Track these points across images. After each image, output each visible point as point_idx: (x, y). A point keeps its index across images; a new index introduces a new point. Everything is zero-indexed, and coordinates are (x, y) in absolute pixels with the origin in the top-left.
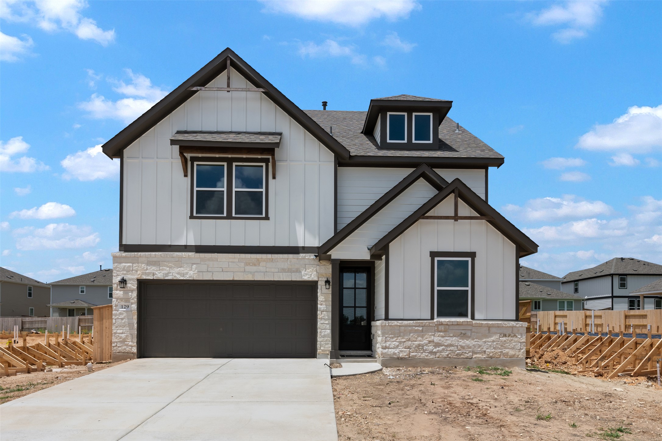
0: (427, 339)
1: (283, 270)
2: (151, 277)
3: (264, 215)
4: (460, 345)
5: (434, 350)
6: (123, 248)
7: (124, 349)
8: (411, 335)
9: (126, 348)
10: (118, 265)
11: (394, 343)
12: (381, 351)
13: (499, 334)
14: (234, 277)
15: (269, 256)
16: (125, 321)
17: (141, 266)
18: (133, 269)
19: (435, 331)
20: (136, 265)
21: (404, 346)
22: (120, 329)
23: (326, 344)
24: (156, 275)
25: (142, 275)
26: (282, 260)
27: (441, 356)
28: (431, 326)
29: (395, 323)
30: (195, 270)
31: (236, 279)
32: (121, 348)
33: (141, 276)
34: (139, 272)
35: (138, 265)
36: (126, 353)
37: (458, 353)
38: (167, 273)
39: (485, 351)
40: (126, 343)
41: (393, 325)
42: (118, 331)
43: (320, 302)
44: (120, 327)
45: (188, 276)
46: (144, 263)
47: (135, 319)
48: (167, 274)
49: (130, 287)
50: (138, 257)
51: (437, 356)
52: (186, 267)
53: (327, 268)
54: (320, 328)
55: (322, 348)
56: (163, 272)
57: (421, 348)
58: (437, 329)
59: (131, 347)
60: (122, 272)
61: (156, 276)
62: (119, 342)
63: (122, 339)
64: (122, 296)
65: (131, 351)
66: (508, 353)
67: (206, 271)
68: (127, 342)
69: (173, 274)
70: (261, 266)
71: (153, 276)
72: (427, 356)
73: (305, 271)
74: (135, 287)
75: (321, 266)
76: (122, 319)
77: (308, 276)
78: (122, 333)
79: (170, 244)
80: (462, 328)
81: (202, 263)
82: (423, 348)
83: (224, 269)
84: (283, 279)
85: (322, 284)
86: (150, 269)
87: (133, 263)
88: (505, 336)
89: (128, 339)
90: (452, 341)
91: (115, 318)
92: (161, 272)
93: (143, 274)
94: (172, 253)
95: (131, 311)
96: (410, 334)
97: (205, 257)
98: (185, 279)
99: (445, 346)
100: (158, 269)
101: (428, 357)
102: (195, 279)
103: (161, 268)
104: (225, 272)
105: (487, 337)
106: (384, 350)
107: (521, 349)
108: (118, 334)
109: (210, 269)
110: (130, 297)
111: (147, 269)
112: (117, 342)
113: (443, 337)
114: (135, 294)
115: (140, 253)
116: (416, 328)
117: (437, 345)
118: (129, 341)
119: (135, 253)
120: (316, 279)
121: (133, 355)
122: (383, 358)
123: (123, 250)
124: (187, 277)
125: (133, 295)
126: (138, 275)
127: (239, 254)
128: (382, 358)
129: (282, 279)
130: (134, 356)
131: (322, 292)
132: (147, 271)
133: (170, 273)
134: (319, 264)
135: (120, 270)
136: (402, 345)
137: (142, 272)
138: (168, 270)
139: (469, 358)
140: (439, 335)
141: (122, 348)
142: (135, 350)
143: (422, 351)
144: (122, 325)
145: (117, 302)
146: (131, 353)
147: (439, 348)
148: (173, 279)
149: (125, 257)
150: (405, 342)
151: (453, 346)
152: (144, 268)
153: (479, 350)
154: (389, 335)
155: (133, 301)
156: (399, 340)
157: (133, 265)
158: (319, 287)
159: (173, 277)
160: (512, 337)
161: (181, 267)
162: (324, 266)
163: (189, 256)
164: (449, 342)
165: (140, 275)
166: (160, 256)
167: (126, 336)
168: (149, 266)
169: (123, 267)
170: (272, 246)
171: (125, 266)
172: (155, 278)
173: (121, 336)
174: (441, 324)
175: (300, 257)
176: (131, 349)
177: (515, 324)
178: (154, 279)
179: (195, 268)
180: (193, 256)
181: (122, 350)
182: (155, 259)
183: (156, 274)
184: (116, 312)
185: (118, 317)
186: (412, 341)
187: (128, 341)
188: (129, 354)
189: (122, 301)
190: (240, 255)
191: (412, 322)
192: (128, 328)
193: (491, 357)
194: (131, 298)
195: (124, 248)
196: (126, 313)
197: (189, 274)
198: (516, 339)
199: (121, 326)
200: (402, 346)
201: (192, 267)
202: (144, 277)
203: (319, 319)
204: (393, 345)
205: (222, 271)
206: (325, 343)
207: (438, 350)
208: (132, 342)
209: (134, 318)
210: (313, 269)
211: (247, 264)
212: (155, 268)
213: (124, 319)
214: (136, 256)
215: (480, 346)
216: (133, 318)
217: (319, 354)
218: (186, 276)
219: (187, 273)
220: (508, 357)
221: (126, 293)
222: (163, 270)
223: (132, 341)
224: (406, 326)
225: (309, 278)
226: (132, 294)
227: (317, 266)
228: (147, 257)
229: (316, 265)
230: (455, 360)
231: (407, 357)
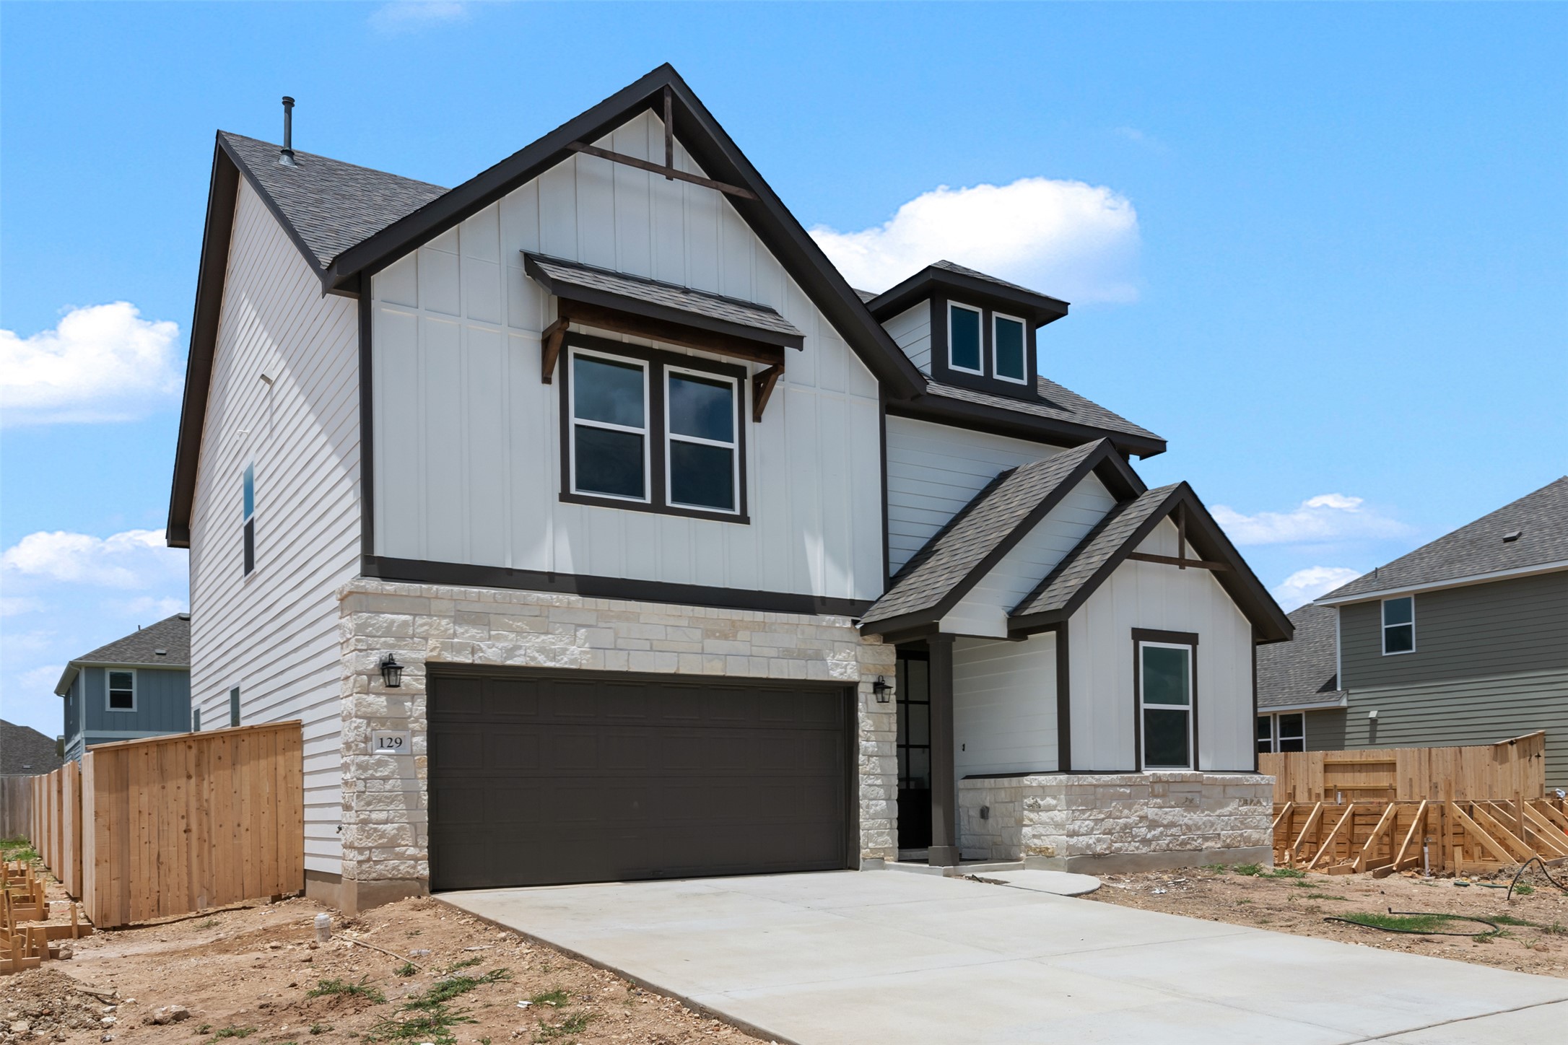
0: (1137, 814)
1: (788, 654)
2: (466, 658)
3: (737, 512)
4: (1186, 824)
5: (1149, 836)
6: (374, 567)
7: (394, 868)
8: (1114, 804)
9: (398, 866)
10: (370, 618)
11: (1087, 822)
12: (1067, 842)
13: (1238, 800)
14: (678, 669)
15: (759, 615)
16: (394, 787)
17: (439, 623)
18: (414, 631)
19: (1149, 795)
20: (425, 619)
21: (1103, 828)
22: (381, 808)
23: (880, 835)
24: (482, 652)
25: (441, 651)
26: (786, 627)
27: (1158, 847)
28: (1144, 785)
29: (1090, 779)
30: (585, 643)
31: (683, 671)
32: (382, 867)
33: (439, 654)
34: (432, 643)
35: (430, 621)
36: (400, 879)
37: (1183, 839)
38: (512, 648)
39: (1219, 835)
40: (397, 849)
41: (1085, 783)
42: (374, 816)
43: (866, 733)
44: (379, 803)
45: (566, 659)
46: (445, 617)
47: (422, 778)
48: (511, 652)
49: (406, 685)
50: (429, 598)
51: (1152, 847)
52: (560, 634)
53: (877, 653)
54: (865, 797)
55: (871, 845)
56: (500, 645)
57: (1128, 832)
58: (1151, 792)
59: (412, 862)
60: (383, 639)
61: (481, 654)
62: (376, 847)
63: (386, 840)
64: (385, 710)
65: (414, 873)
66: (1250, 837)
67: (613, 647)
68: (399, 846)
69: (528, 651)
70: (738, 639)
71: (473, 656)
72: (1137, 848)
73: (834, 657)
74: (421, 684)
75: (865, 647)
76: (385, 779)
77: (839, 670)
78: (386, 822)
79: (510, 567)
80: (1187, 787)
81: (601, 624)
82: (1131, 832)
83: (655, 643)
84: (789, 675)
85: (868, 691)
86: (463, 633)
87: (415, 615)
88: (1246, 803)
89: (403, 839)
90: (1174, 815)
91: (363, 777)
92: (494, 646)
93: (444, 647)
94: (524, 593)
95: (412, 755)
96: (1111, 804)
97: (609, 610)
98: (558, 665)
99: (1165, 826)
100: (485, 635)
101: (1139, 852)
102: (584, 667)
103: (493, 633)
104: (657, 653)
105: (1222, 806)
106: (1071, 840)
107: (1267, 828)
108: (374, 824)
109: (621, 643)
110: (409, 713)
111: (455, 635)
112: (370, 849)
113: (1161, 807)
114: (420, 707)
115: (435, 587)
116: (1122, 790)
117: (1153, 825)
118: (406, 845)
119: (424, 586)
120: (855, 678)
121: (418, 884)
122: (1069, 858)
123: (377, 574)
124: (563, 662)
125: (417, 709)
126: (431, 651)
127: (692, 607)
128: (1067, 856)
129: (786, 677)
130: (422, 887)
131: (869, 711)
132: (456, 640)
133: (520, 647)
134: (862, 642)
135: (377, 631)
136: (1098, 827)
137: (442, 643)
138: (512, 640)
139: (1198, 850)
140: (1155, 803)
141: (386, 866)
142: (423, 870)
143: (1130, 839)
144: (386, 797)
145: (369, 729)
146: (412, 879)
147: (1155, 830)
148: (529, 665)
149: (394, 595)
150: (1103, 820)
151: (1176, 827)
152: (447, 630)
153: (1211, 832)
154: (1079, 806)
155: (416, 726)
156: (1095, 816)
157: (414, 619)
158: (861, 697)
159: (528, 659)
160: (1255, 805)
161: (547, 633)
162: (871, 647)
163: (569, 603)
164: (1170, 817)
165: (438, 650)
166: (492, 600)
167: (398, 829)
168: (460, 625)
169: (385, 625)
170: (756, 590)
171: (393, 622)
172: (478, 662)
173: (385, 830)
174: (1158, 780)
175: (824, 624)
176: (414, 867)
177: (1259, 779)
178: (476, 662)
179: (583, 637)
180: (580, 605)
181: (386, 872)
182: (477, 608)
183: (481, 649)
184: (367, 758)
185: (372, 775)
186: (1114, 819)
187: (403, 843)
188: (407, 881)
189: (383, 725)
190: (693, 610)
191: (1115, 776)
192: (402, 806)
193: (1228, 847)
194: (410, 717)
195: (377, 566)
196: (397, 761)
197: (568, 652)
198: (1260, 809)
199: (383, 799)
200: (1098, 829)
201: (575, 635)
202: (449, 657)
203: (865, 774)
204: (1086, 829)
205: (651, 647)
206: (877, 833)
207: (1154, 836)
208: (416, 845)
209: (420, 776)
210: (849, 653)
211: (709, 634)
212: (475, 631)
213: (390, 779)
214: (424, 595)
215: (1212, 824)
216: (416, 776)
217: (864, 859)
218: (562, 659)
219: (564, 651)
220: (1251, 844)
221: (395, 702)
222: (498, 638)
223: (417, 842)
224: (1106, 786)
225: (842, 674)
226: (413, 704)
227: (858, 647)
228: (455, 600)
229: (855, 643)
230: (1180, 854)
231: (1107, 852)
